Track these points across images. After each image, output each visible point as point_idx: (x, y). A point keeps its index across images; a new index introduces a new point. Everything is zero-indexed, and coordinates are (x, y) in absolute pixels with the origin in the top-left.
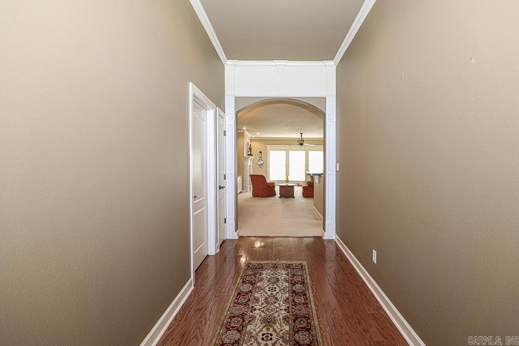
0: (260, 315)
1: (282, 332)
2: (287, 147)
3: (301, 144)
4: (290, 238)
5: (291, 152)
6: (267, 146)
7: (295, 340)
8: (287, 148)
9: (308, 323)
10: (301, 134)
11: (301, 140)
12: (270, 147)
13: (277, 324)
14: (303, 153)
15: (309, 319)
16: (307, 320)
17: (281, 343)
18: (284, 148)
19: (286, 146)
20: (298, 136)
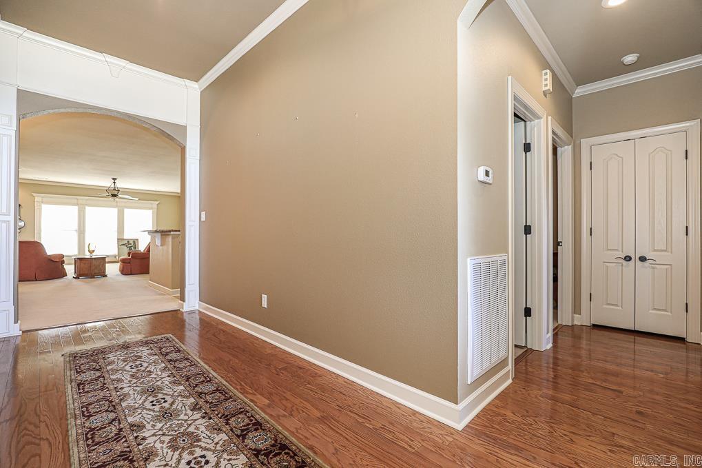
0: (163, 442)
1: (218, 445)
2: (82, 199)
3: (114, 196)
4: (132, 319)
5: (88, 209)
6: (34, 194)
7: (250, 449)
8: (80, 202)
9: (248, 417)
10: (114, 179)
11: (114, 190)
12: (42, 197)
13: (203, 440)
14: (115, 211)
15: (247, 411)
16: (245, 414)
17: (228, 458)
18: (75, 201)
19: (78, 197)
20: (106, 183)
